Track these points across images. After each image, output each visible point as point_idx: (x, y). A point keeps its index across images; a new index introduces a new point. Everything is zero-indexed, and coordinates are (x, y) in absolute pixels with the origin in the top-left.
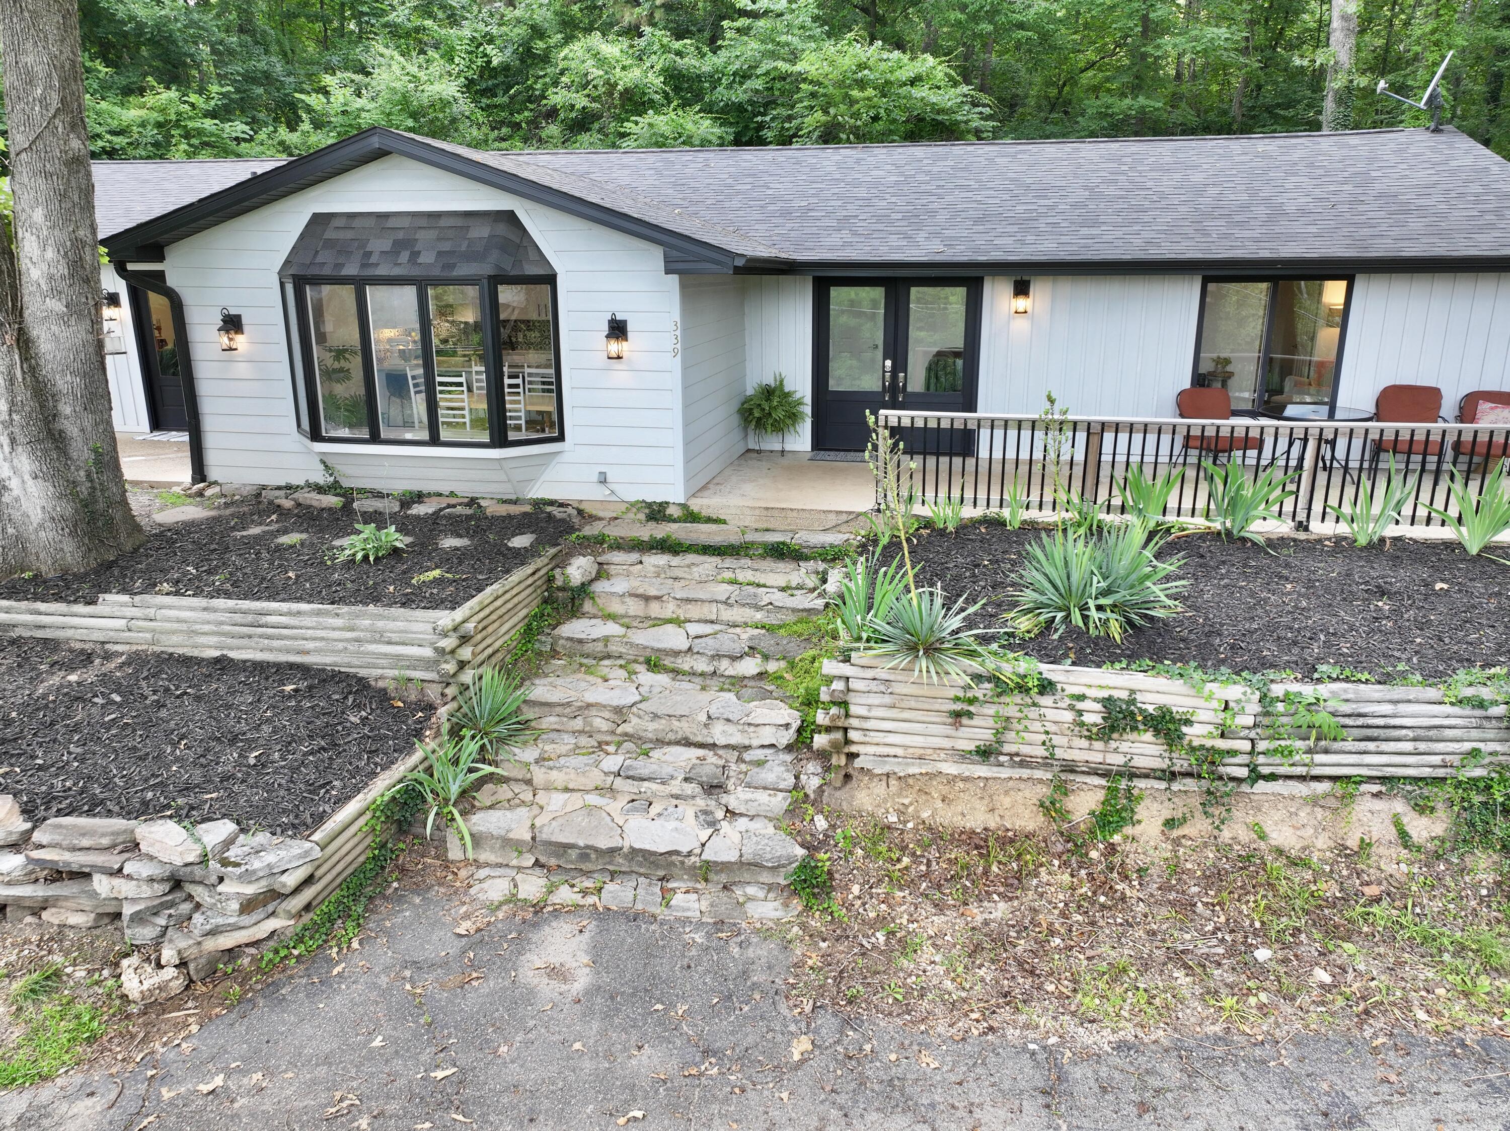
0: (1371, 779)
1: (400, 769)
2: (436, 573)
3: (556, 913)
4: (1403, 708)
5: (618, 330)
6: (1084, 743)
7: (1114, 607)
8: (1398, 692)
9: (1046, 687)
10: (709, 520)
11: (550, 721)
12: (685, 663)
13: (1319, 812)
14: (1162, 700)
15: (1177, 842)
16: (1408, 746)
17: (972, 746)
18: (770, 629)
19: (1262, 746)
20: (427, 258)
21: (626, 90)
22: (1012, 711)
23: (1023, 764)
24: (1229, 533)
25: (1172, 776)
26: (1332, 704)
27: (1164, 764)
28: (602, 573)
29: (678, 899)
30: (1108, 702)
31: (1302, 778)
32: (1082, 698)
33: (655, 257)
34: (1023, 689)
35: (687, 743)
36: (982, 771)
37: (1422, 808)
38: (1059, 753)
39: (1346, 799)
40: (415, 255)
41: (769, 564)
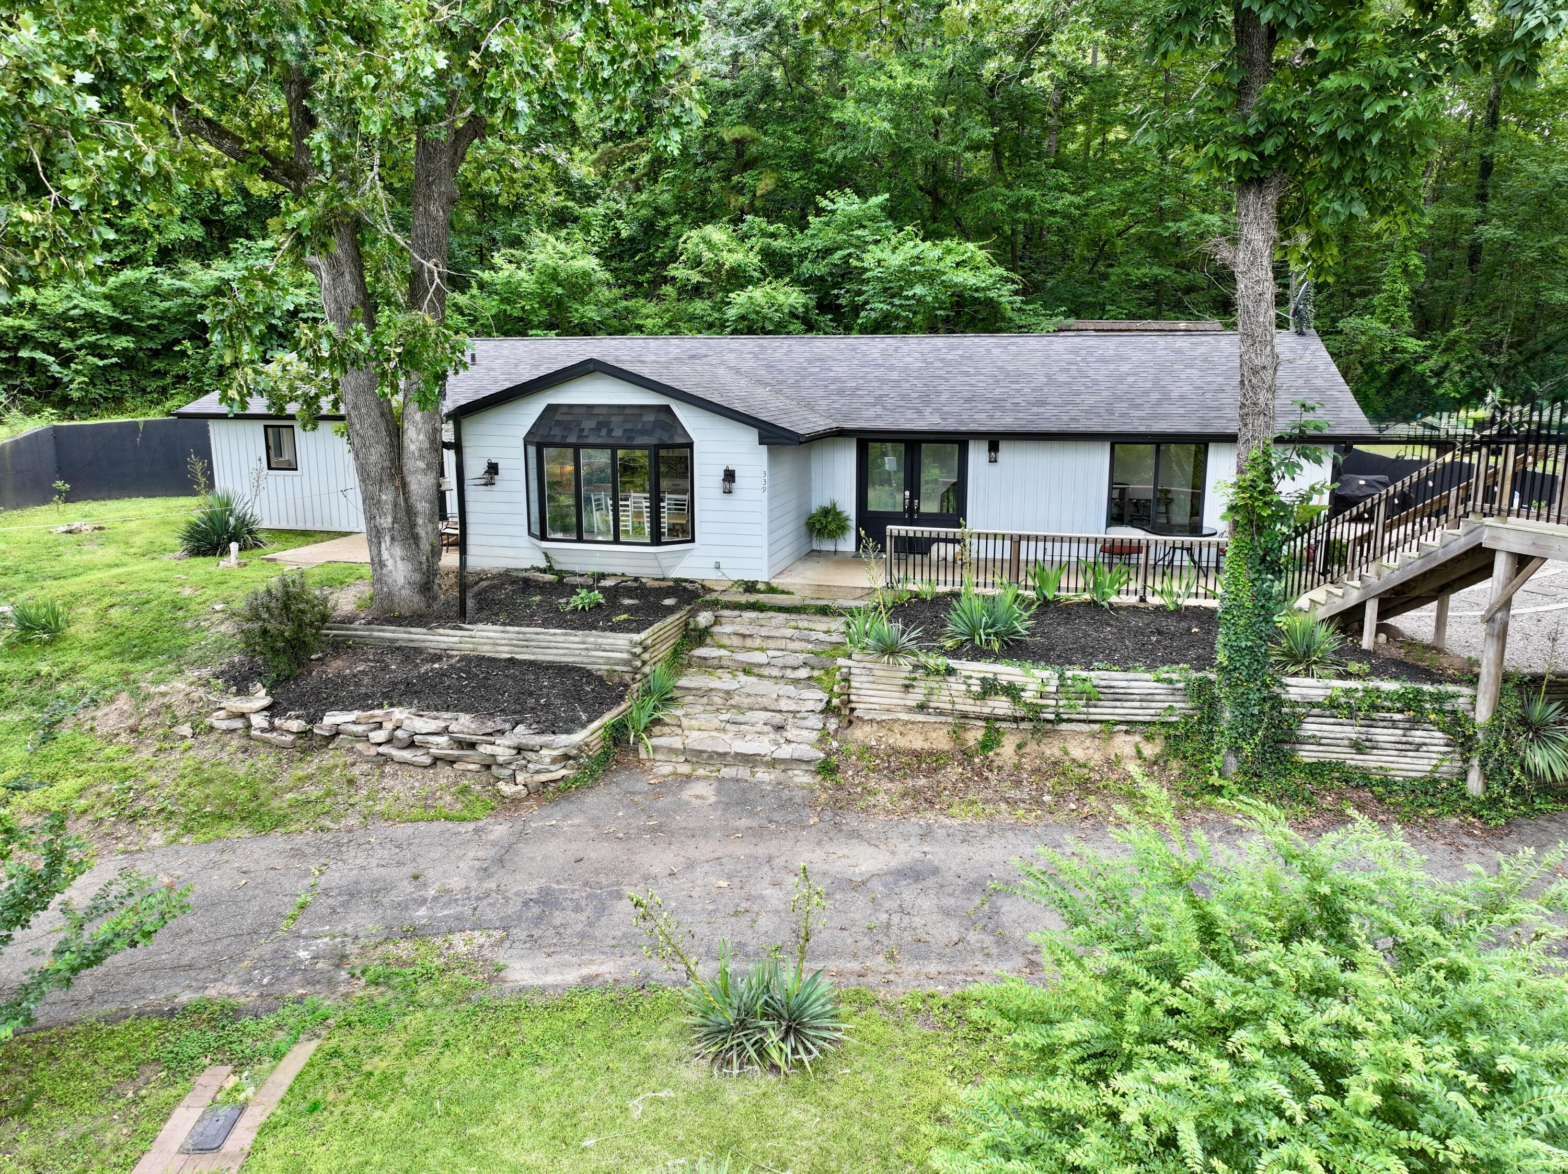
0: (1121, 723)
1: (615, 711)
2: (625, 616)
3: (698, 778)
4: (1133, 684)
5: (730, 476)
6: (971, 701)
7: (996, 634)
8: (1130, 675)
9: (950, 671)
10: (783, 592)
11: (690, 698)
12: (766, 671)
13: (1097, 741)
14: (1011, 678)
15: (1022, 756)
16: (1137, 704)
17: (914, 704)
18: (816, 654)
19: (1061, 703)
20: (617, 433)
21: (732, 268)
22: (934, 685)
23: (941, 714)
24: (1095, 602)
25: (1015, 720)
26: (1095, 682)
27: (1009, 712)
28: (717, 621)
29: (759, 775)
30: (983, 680)
31: (1084, 721)
32: (970, 677)
33: (752, 435)
34: (938, 672)
35: (766, 710)
36: (921, 718)
37: (1149, 738)
38: (957, 707)
40: (610, 431)
41: (818, 618)
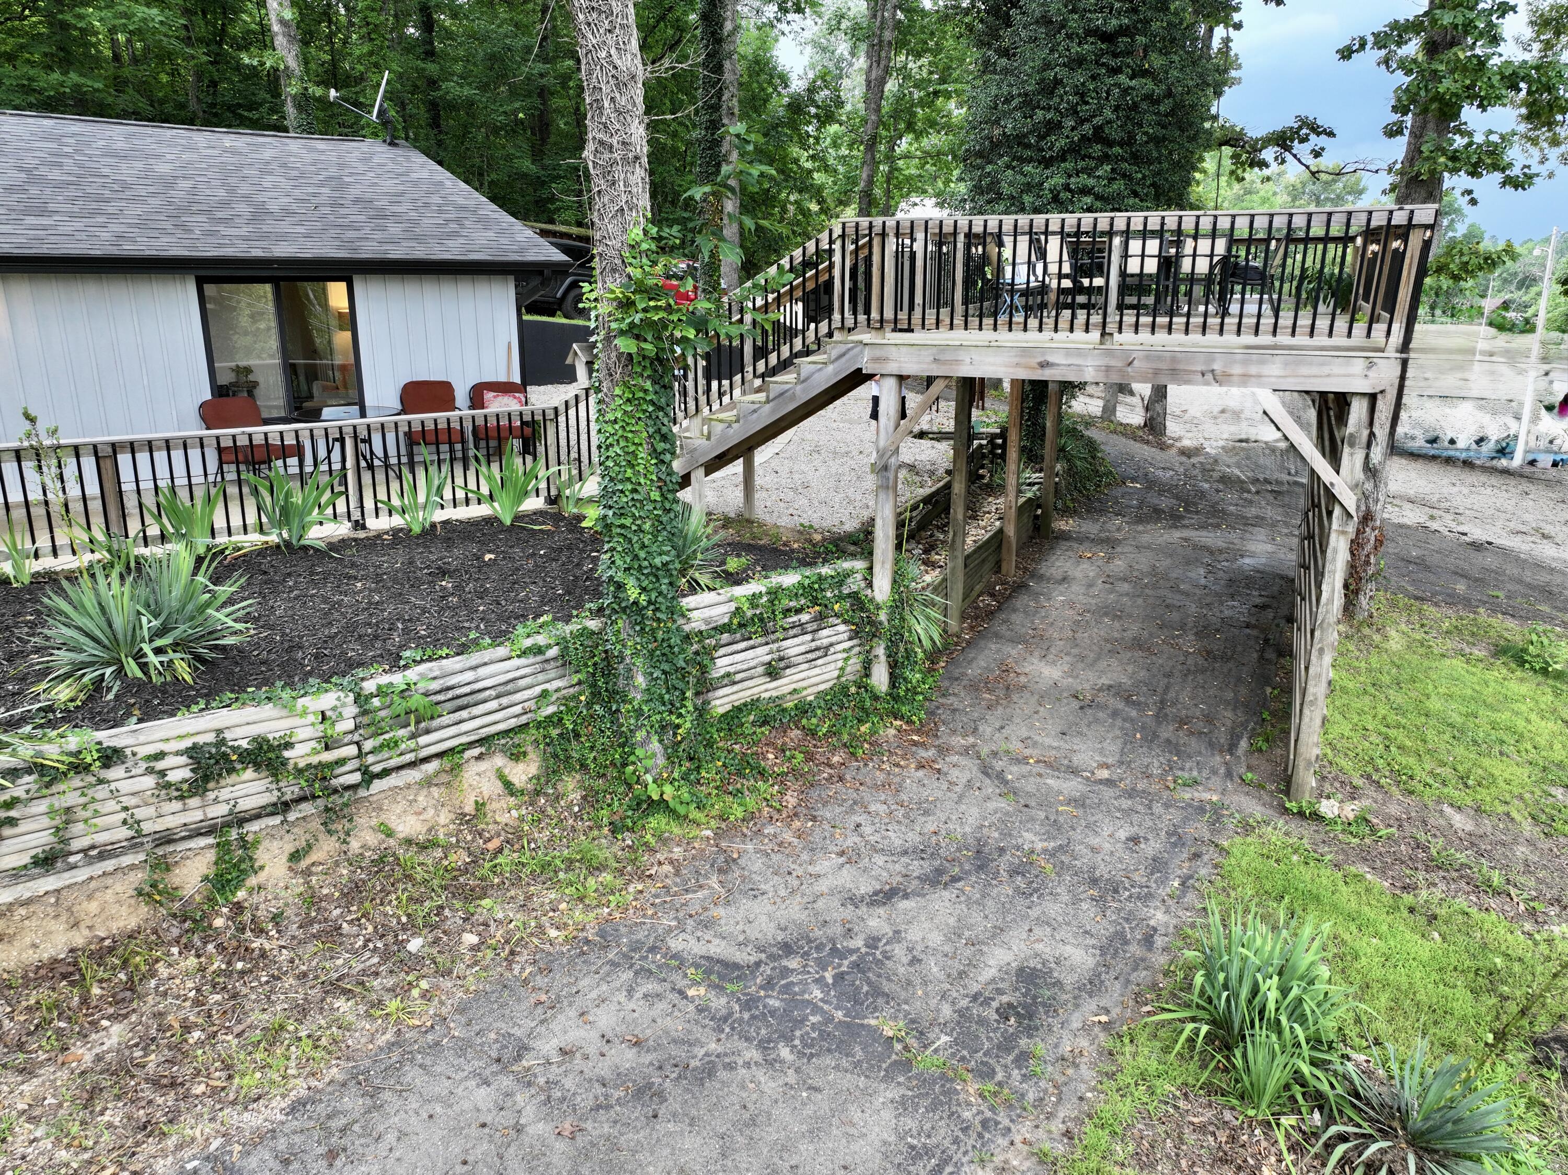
0: (471, 745)
4: (482, 672)
6: (176, 805)
7: (175, 646)
8: (475, 658)
9: (111, 757)
13: (435, 791)
14: (255, 730)
15: (307, 873)
16: (493, 705)
17: (26, 859)
19: (368, 745)
22: (73, 799)
23: (103, 856)
25: (284, 807)
26: (422, 686)
27: (272, 798)
30: (193, 752)
31: (412, 765)
32: (160, 756)
34: (80, 768)
36: (50, 883)
37: (517, 756)
38: (147, 827)
39: (455, 769)
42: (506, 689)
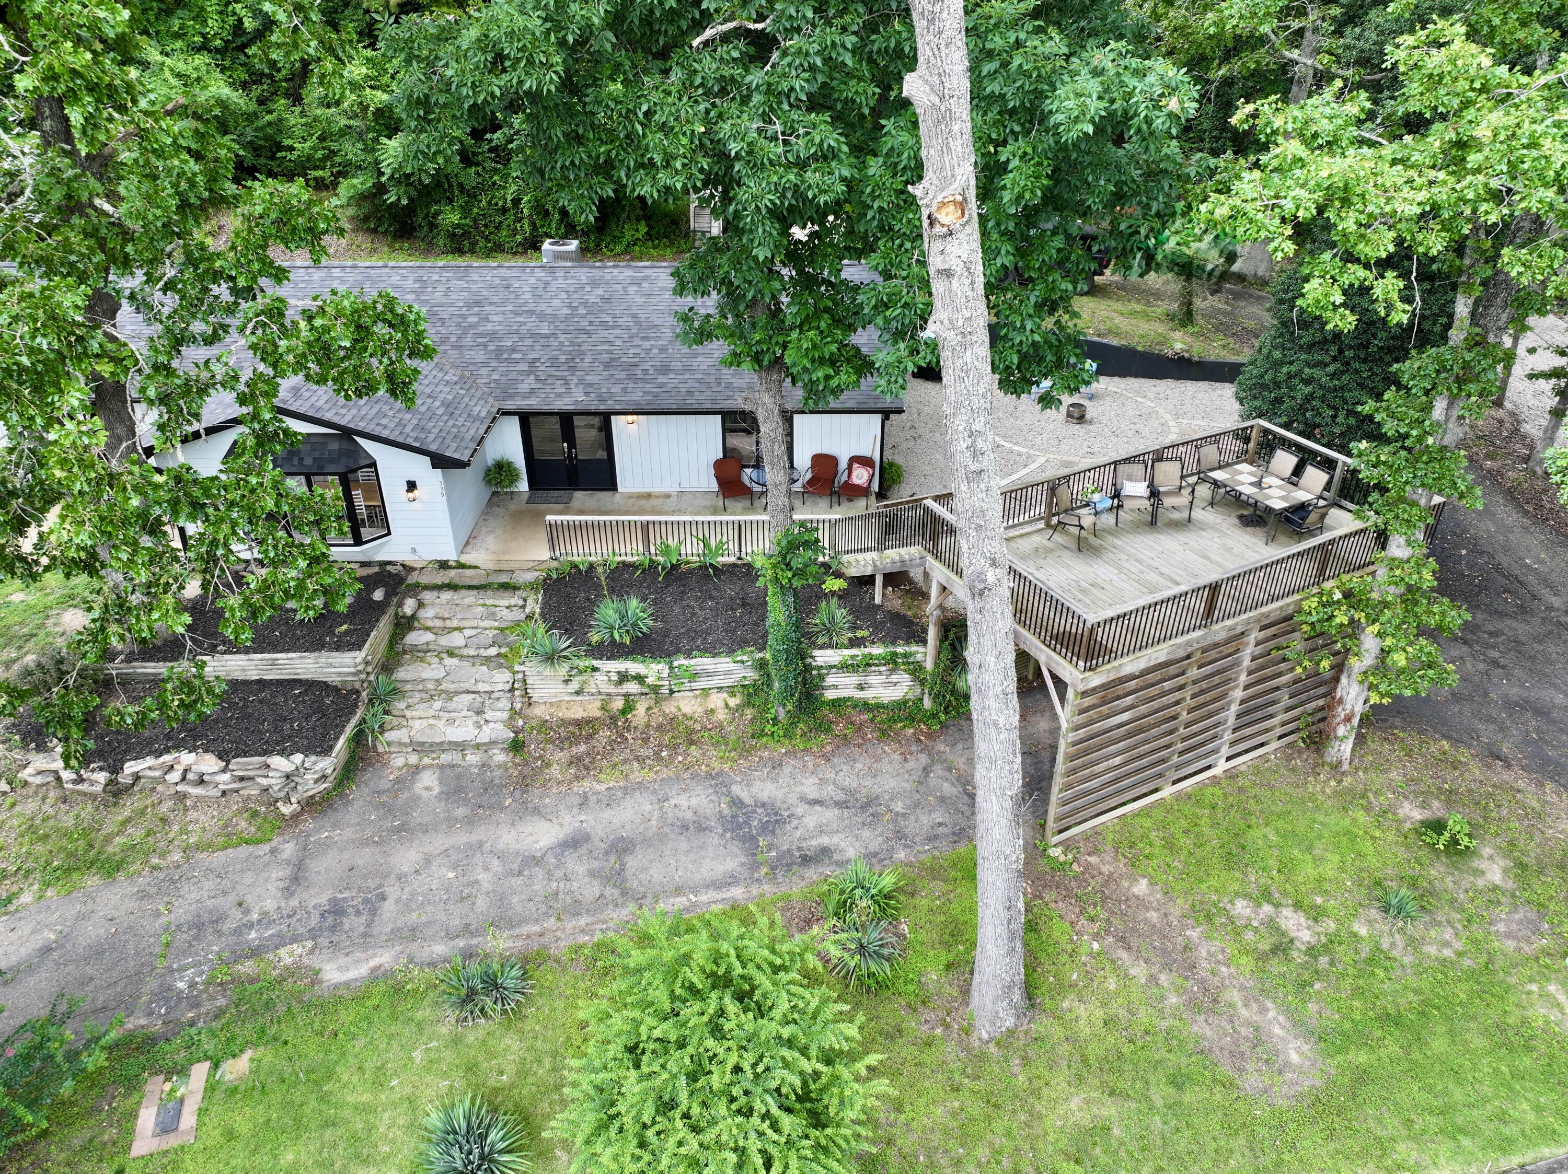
0: (712, 688)
1: (354, 721)
2: (345, 627)
3: (424, 768)
4: (718, 665)
5: (412, 486)
6: (612, 687)
9: (595, 669)
10: (470, 567)
11: (408, 687)
12: (465, 652)
13: (698, 701)
14: (637, 670)
15: (650, 715)
16: (723, 677)
17: (573, 691)
18: (502, 630)
19: (673, 682)
22: (585, 678)
23: (593, 695)
24: (705, 566)
25: (643, 694)
26: (694, 667)
27: (641, 691)
28: (421, 605)
29: (468, 758)
30: (619, 673)
31: (690, 691)
32: (610, 672)
33: (427, 460)
34: (588, 671)
35: (468, 692)
36: (578, 698)
37: (733, 695)
38: (603, 690)
39: (707, 695)
40: (301, 460)
42: (728, 673)
